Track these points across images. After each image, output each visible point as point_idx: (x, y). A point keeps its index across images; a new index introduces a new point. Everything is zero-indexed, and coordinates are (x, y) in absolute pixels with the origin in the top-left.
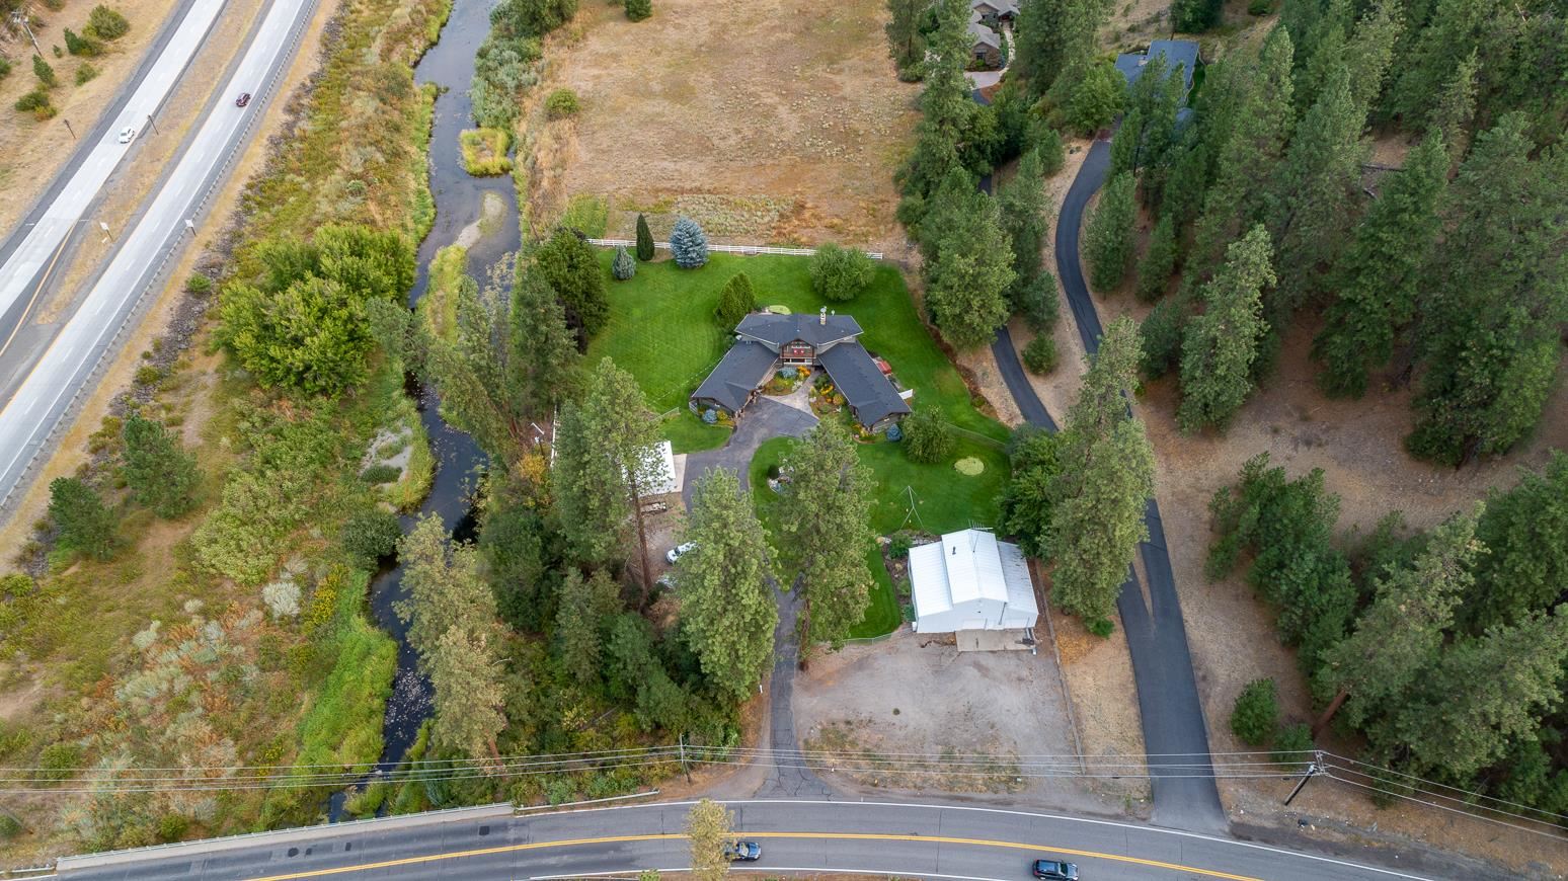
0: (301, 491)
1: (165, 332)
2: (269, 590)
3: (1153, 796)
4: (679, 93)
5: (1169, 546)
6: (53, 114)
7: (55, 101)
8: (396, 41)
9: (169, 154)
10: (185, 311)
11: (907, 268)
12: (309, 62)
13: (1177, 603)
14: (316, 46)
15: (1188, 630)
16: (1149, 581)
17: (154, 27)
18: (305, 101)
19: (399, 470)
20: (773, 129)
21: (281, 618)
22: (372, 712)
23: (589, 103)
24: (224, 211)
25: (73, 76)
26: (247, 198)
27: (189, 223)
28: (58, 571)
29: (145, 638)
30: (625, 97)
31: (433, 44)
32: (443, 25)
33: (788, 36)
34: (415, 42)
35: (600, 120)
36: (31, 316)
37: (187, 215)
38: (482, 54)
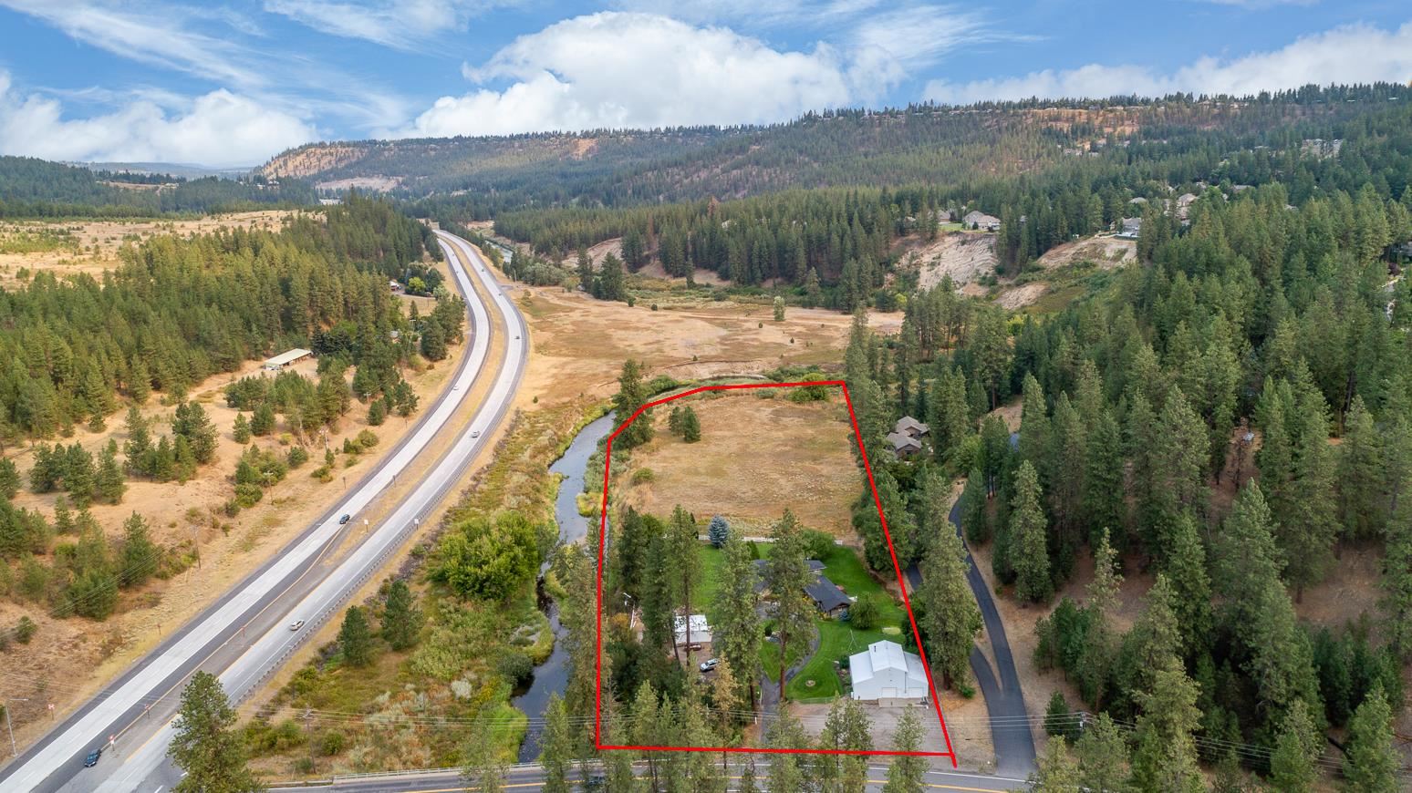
0: (477, 639)
1: (397, 572)
2: (455, 684)
3: (996, 764)
4: (716, 472)
5: (1015, 662)
6: (331, 480)
7: (332, 473)
8: (539, 453)
9: (401, 496)
10: (408, 564)
11: (858, 548)
12: (486, 458)
13: (1018, 684)
14: (491, 451)
15: (1024, 696)
16: (1001, 676)
17: (393, 442)
18: (483, 476)
19: (533, 642)
20: (776, 489)
21: (460, 698)
22: (512, 745)
23: (660, 477)
24: (434, 520)
25: (343, 463)
26: (447, 517)
27: (417, 521)
28: (332, 671)
29: (383, 699)
30: (682, 475)
31: (560, 457)
32: (567, 448)
33: (787, 448)
34: (550, 454)
35: (666, 485)
36: (319, 562)
37: (417, 517)
38: (592, 458)
